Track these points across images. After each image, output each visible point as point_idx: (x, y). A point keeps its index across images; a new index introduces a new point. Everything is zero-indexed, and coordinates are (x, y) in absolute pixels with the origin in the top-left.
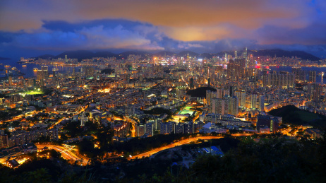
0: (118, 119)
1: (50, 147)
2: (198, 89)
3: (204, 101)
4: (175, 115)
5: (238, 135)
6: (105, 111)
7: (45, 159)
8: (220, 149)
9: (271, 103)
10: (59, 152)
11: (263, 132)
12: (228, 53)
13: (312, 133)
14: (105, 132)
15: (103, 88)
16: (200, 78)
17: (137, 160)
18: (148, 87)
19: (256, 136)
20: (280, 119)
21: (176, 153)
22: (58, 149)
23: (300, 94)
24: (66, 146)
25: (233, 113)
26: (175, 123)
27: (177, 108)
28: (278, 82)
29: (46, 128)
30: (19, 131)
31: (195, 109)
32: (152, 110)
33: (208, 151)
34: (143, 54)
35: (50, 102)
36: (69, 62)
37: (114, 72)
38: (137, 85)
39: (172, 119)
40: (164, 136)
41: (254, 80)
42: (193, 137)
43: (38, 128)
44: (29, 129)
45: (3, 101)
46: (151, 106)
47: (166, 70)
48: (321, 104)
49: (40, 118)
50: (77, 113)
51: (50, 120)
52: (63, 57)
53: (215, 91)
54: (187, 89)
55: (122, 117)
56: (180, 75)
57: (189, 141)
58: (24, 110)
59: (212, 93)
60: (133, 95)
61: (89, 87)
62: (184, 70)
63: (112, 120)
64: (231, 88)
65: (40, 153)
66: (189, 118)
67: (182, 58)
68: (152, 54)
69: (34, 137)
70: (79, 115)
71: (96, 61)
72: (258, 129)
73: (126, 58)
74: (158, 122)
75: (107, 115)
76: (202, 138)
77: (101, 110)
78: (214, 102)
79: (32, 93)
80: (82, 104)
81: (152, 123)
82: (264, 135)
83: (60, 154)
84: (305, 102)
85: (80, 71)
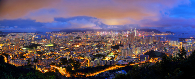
0: (82, 58)
1: (56, 67)
2: (116, 45)
3: (118, 51)
4: (106, 57)
5: (133, 64)
6: (77, 55)
7: (53, 72)
8: (125, 71)
9: (145, 50)
10: (58, 70)
11: (142, 62)
12: (128, 30)
13: (159, 60)
14: (77, 64)
15: (76, 45)
16: (117, 41)
17: (90, 77)
18: (95, 44)
19: (140, 64)
20: (149, 56)
21: (107, 74)
22: (58, 68)
23: (155, 46)
24: (61, 68)
25: (130, 55)
26: (106, 60)
27: (107, 54)
28: (147, 42)
29: (54, 60)
30: (45, 59)
31: (115, 54)
32: (97, 55)
33: (120, 72)
34: (93, 31)
35: (56, 49)
36: (63, 34)
37: (81, 38)
38: (90, 44)
39: (105, 59)
40: (102, 66)
41: (138, 41)
42: (114, 66)
43: (51, 59)
44: (48, 59)
45: (41, 48)
46: (96, 53)
47: (103, 37)
48: (162, 49)
49: (52, 55)
50: (66, 55)
51: (56, 57)
52: (61, 32)
53: (123, 46)
54: (111, 46)
55: (84, 57)
56: (108, 39)
57: (112, 68)
58: (47, 52)
59: (122, 47)
60: (89, 48)
61: (71, 44)
62: (110, 37)
63: (80, 59)
64: (129, 44)
65: (52, 69)
66: (113, 58)
67: (109, 32)
68: (96, 31)
69: (50, 63)
70: (67, 56)
71: (74, 33)
72: (141, 61)
73: (86, 32)
74: (99, 60)
75: (78, 57)
76: (118, 67)
77: (75, 54)
78: (123, 51)
79: (50, 45)
80: (68, 51)
81: (97, 61)
82: (143, 63)
83: (59, 71)
84: (157, 49)
85: (67, 37)
